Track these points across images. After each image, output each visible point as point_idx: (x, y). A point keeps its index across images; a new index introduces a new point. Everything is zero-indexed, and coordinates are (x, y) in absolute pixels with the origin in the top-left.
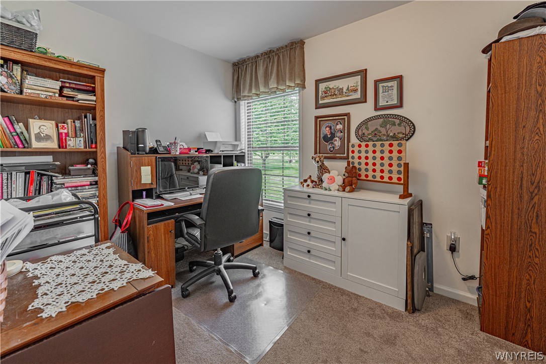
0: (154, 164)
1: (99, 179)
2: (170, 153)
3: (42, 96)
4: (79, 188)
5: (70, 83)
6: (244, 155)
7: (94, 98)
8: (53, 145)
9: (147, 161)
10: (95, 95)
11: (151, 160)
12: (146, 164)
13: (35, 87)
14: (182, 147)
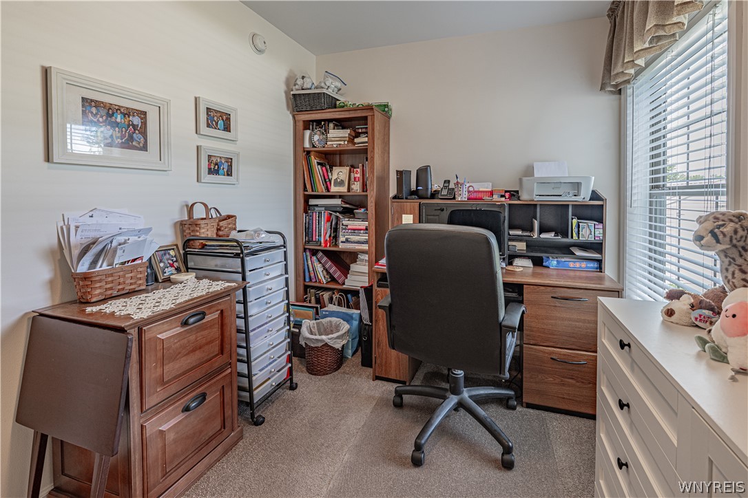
0: (417, 212)
1: (369, 224)
2: (454, 198)
3: (335, 146)
4: (356, 231)
5: (361, 128)
6: (603, 205)
7: (366, 139)
8: (344, 189)
9: (408, 209)
10: (367, 137)
11: (414, 207)
12: (408, 212)
13: (333, 139)
14: (471, 189)
